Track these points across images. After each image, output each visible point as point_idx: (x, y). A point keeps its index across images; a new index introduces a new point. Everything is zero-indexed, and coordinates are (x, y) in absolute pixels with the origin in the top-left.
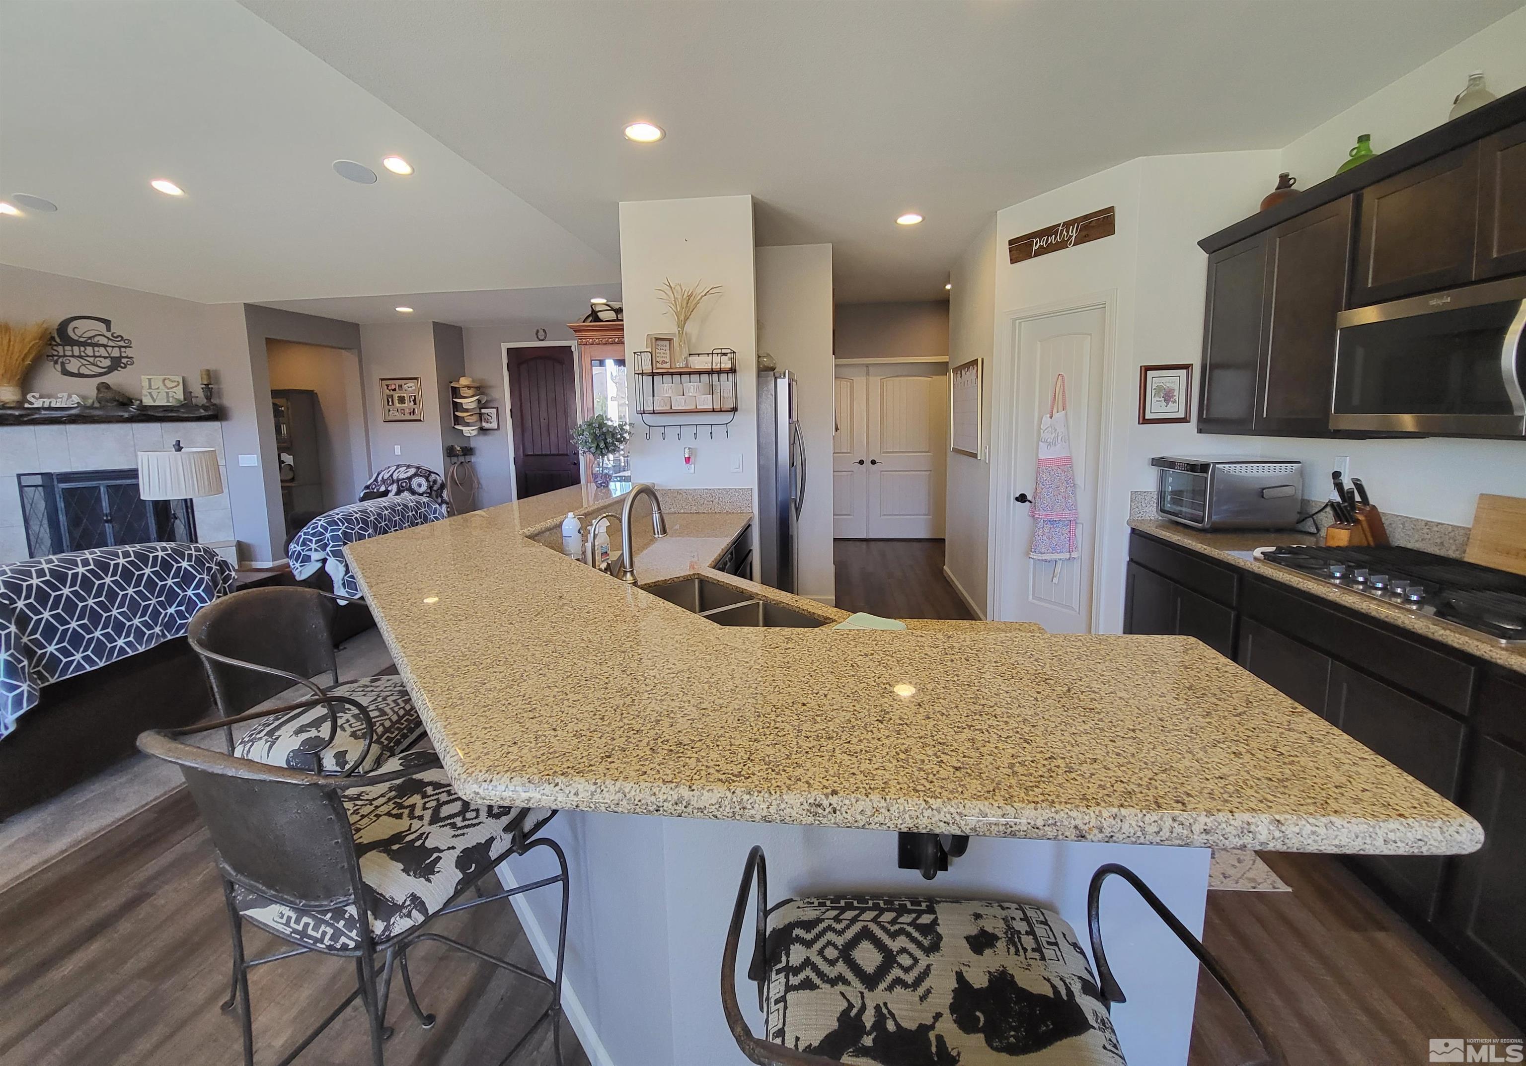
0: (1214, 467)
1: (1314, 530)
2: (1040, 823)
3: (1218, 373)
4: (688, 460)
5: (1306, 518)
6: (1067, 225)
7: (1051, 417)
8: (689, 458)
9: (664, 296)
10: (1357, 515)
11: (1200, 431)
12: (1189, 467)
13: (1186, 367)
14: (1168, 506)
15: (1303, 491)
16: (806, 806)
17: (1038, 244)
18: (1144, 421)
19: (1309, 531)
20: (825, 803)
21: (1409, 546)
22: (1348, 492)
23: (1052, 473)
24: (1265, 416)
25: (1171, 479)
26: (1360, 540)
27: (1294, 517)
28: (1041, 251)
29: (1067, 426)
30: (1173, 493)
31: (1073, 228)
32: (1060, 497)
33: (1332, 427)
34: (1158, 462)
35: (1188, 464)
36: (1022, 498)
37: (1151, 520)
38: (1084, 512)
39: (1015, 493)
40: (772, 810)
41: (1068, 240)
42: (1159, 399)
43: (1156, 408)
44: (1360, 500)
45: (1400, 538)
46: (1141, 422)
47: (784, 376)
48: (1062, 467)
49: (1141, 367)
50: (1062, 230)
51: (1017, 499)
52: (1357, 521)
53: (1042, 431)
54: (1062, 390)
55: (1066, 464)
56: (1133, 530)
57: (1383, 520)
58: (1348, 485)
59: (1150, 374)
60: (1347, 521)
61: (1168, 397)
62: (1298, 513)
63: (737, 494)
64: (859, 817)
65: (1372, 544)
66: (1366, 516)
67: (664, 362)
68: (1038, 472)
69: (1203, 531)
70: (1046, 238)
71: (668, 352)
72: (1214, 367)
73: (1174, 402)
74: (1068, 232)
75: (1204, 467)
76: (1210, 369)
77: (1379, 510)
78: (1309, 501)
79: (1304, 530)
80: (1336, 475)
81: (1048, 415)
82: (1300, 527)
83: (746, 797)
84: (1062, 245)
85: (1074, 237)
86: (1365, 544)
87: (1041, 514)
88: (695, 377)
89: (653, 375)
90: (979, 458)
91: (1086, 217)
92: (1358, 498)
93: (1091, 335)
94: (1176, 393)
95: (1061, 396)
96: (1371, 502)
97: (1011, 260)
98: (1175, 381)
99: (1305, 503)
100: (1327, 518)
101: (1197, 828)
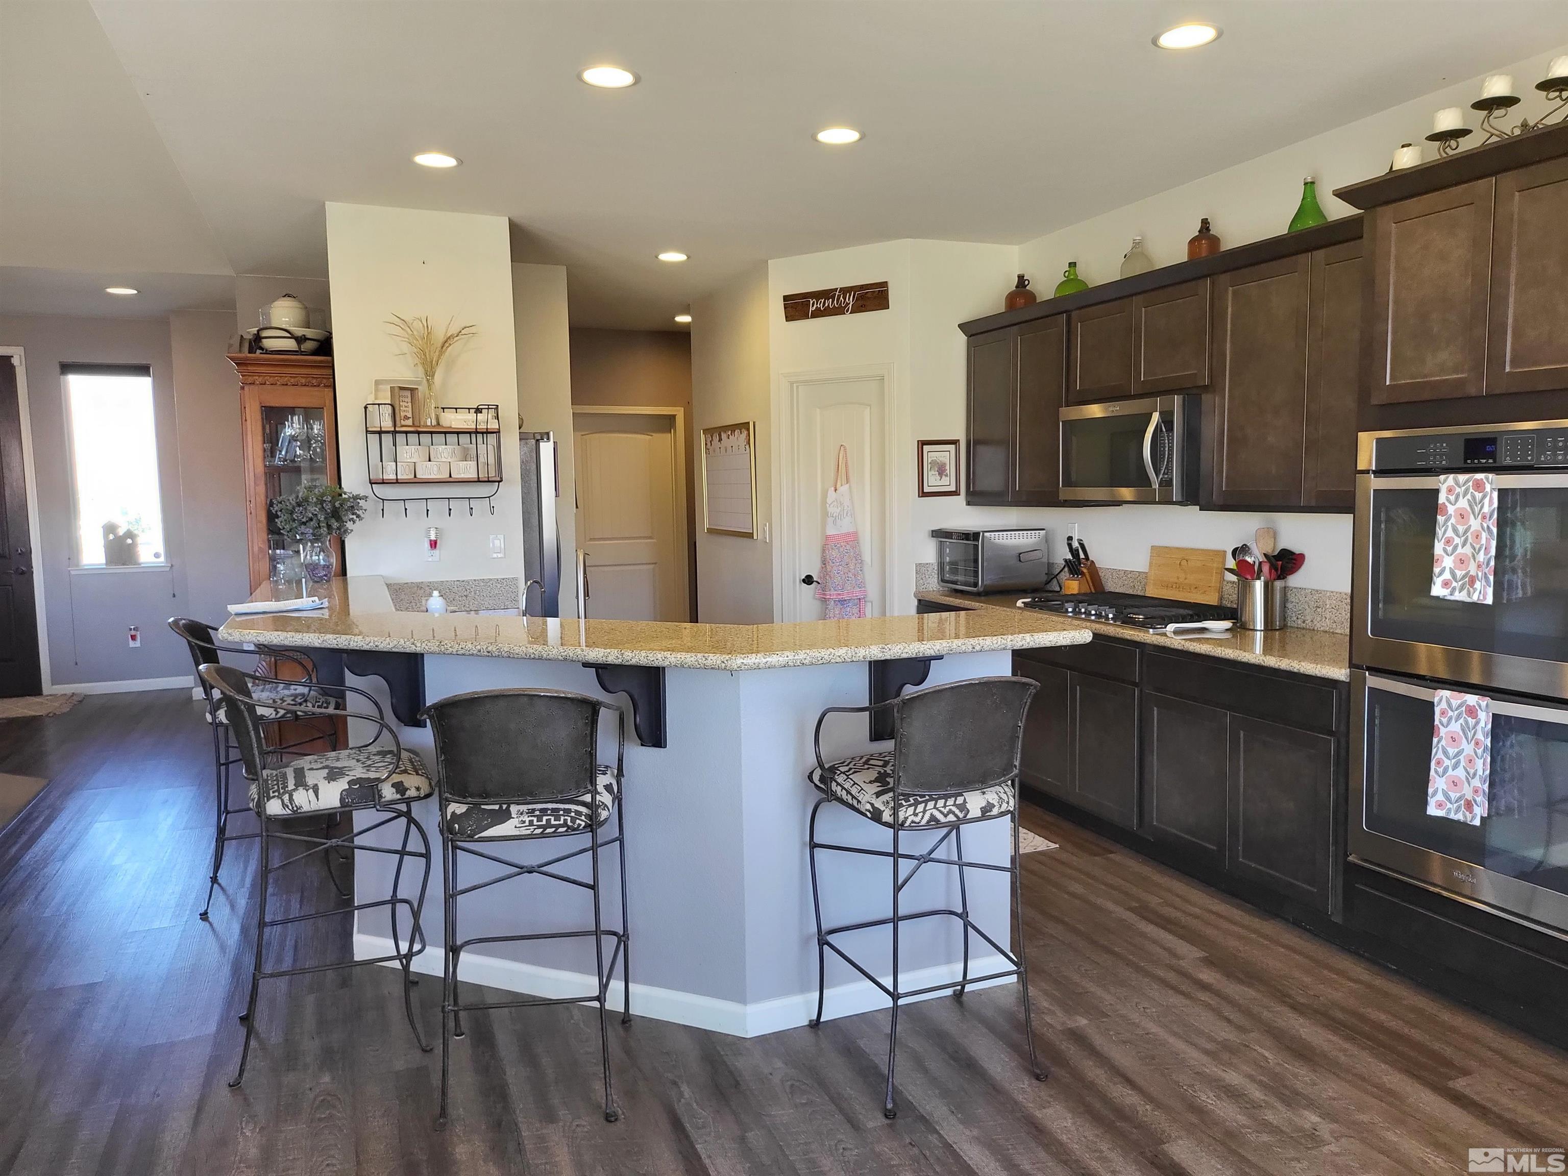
0: (983, 535)
1: (1058, 589)
2: (960, 645)
3: (981, 449)
4: (434, 544)
5: (1052, 579)
6: (845, 291)
7: (836, 490)
8: (435, 542)
9: (398, 331)
10: (1083, 569)
11: (968, 504)
12: (964, 536)
13: (955, 442)
14: (947, 576)
15: (1048, 555)
16: (879, 649)
17: (815, 306)
18: (923, 494)
19: (1055, 590)
20: (886, 647)
21: (1117, 591)
22: (1075, 550)
23: (841, 549)
24: (1017, 489)
25: (948, 550)
26: (1085, 589)
27: (1044, 578)
28: (818, 314)
29: (851, 499)
30: (951, 563)
31: (850, 296)
32: (850, 575)
33: (1062, 497)
34: (938, 534)
35: (963, 534)
36: (808, 580)
37: (934, 591)
38: (872, 591)
39: (800, 575)
40: (867, 652)
41: (845, 306)
42: (934, 473)
43: (933, 482)
44: (1084, 557)
45: (1111, 586)
46: (920, 495)
47: (548, 439)
48: (851, 543)
49: (918, 441)
50: (839, 296)
51: (804, 581)
52: (1083, 574)
53: (828, 505)
54: (844, 462)
55: (853, 539)
56: (919, 601)
57: (1100, 574)
58: (1075, 544)
59: (926, 448)
60: (1077, 574)
61: (941, 471)
62: (1046, 574)
63: (499, 586)
64: (899, 651)
65: (1093, 591)
66: (1088, 569)
67: (406, 418)
68: (824, 551)
69: (978, 594)
70: (823, 300)
71: (410, 404)
72: (977, 442)
73: (946, 476)
74: (845, 299)
75: (976, 536)
76: (974, 443)
77: (1097, 566)
78: (1053, 564)
79: (1051, 589)
80: (1070, 538)
81: (833, 488)
82: (1048, 587)
83: (856, 649)
84: (839, 311)
85: (851, 305)
86: (1089, 591)
87: (832, 594)
88: (452, 438)
89: (394, 433)
90: (755, 537)
91: (862, 287)
92: (1082, 556)
93: (870, 406)
94: (948, 467)
95: (844, 465)
96: (1091, 558)
97: (786, 317)
98: (945, 455)
99: (1050, 565)
100: (1066, 574)
101: (1008, 640)
